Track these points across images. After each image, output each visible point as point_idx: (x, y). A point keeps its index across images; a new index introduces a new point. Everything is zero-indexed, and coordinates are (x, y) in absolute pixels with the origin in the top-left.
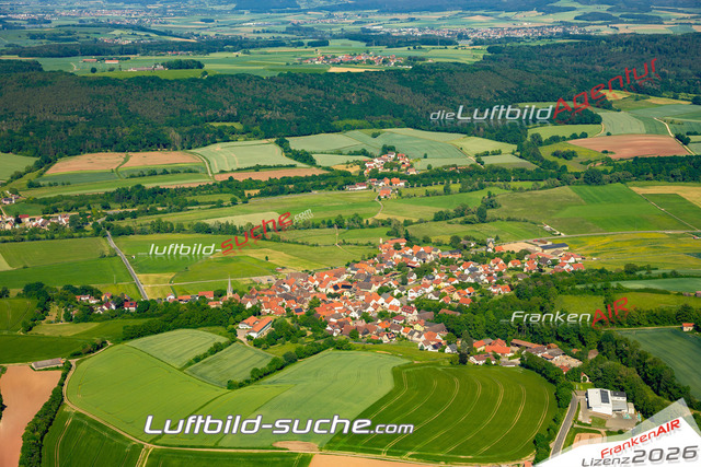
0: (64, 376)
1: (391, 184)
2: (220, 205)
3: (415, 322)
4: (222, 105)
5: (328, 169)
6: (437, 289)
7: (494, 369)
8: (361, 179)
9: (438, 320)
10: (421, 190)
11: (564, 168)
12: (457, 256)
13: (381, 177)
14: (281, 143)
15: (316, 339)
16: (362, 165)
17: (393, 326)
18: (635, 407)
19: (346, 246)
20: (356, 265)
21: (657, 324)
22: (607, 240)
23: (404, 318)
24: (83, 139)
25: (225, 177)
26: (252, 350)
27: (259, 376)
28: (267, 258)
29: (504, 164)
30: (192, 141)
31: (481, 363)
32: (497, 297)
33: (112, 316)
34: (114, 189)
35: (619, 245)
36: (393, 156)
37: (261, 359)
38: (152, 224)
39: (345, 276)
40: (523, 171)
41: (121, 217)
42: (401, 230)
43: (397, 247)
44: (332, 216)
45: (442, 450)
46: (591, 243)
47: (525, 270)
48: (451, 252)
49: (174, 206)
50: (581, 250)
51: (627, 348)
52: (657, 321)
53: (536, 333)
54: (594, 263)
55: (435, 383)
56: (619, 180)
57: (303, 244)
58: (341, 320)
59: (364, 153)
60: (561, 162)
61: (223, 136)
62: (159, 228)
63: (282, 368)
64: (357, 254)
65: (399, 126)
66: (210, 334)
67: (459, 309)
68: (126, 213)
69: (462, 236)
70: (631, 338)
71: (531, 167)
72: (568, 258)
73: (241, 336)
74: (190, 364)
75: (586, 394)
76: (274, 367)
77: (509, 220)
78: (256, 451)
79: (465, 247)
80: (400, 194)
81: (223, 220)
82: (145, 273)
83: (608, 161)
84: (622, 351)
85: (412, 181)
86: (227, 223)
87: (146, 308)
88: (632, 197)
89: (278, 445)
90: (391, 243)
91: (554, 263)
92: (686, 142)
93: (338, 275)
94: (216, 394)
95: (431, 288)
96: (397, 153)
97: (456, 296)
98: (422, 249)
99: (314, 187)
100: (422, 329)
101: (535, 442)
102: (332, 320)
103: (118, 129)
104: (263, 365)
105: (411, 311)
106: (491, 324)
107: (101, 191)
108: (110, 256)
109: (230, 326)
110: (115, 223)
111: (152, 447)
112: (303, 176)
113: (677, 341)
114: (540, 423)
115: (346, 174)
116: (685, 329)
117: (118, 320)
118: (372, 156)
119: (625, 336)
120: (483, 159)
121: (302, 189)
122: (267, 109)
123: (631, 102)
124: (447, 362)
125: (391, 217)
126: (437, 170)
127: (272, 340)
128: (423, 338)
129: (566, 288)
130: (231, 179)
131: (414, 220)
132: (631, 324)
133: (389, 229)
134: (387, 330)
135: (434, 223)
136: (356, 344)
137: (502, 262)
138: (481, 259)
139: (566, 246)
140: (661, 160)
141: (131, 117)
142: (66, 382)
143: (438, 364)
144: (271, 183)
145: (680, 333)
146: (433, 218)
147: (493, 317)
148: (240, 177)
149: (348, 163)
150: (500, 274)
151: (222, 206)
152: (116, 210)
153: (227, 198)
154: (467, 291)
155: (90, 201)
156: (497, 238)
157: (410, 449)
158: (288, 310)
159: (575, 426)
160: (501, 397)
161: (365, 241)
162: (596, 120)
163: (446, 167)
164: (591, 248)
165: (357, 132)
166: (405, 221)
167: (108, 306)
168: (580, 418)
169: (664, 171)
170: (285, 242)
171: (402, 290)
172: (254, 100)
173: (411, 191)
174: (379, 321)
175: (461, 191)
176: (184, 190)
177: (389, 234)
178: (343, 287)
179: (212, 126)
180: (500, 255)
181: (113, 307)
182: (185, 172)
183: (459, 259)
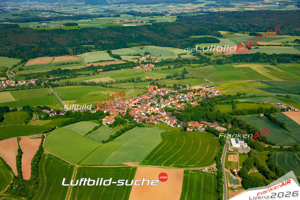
0: (42, 140)
1: (149, 66)
2: (89, 75)
3: (165, 116)
4: (87, 39)
5: (126, 61)
6: (171, 104)
7: (196, 132)
8: (138, 64)
9: (173, 115)
10: (160, 68)
11: (209, 59)
12: (176, 91)
13: (145, 64)
14: (109, 52)
15: (131, 123)
16: (138, 59)
17: (158, 118)
18: (248, 144)
19: (136, 89)
20: (141, 96)
21: (251, 114)
22: (227, 84)
23: (161, 114)
24: (38, 52)
25: (90, 65)
26: (109, 129)
27: (112, 138)
28: (108, 94)
29: (188, 58)
30: (77, 52)
31: (191, 130)
32: (193, 106)
33: (56, 117)
34: (50, 70)
35: (232, 86)
36: (149, 56)
37: (112, 132)
38: (66, 83)
39: (138, 100)
40: (195, 60)
41: (54, 80)
42: (155, 82)
43: (155, 89)
44: (130, 78)
45: (183, 163)
46: (222, 85)
47: (201, 96)
48: (174, 90)
49: (72, 76)
50: (219, 88)
51: (242, 123)
52: (251, 113)
53: (209, 119)
54: (225, 92)
55: (177, 139)
56: (228, 63)
57: (120, 88)
58: (139, 116)
59: (139, 55)
60: (208, 57)
61: (88, 50)
62: (68, 84)
63: (120, 135)
64: (141, 91)
65: (150, 45)
66: (93, 123)
67: (181, 111)
68: (56, 79)
69: (177, 84)
70: (243, 120)
71: (198, 59)
72: (215, 91)
73: (104, 123)
74: (87, 134)
75: (230, 141)
76: (118, 134)
77: (192, 78)
78: (116, 166)
79: (179, 88)
80: (153, 69)
81: (91, 81)
82: (65, 100)
83: (224, 56)
84: (240, 124)
85: (156, 64)
86: (93, 81)
87: (69, 114)
88: (234, 69)
89: (124, 164)
90: (152, 87)
91: (211, 93)
92: (250, 49)
93: (135, 100)
94: (99, 145)
95: (169, 103)
96: (150, 55)
97: (179, 106)
98: (164, 89)
99: (122, 68)
100: (168, 119)
101: (215, 159)
102: (136, 116)
103: (50, 48)
104: (114, 134)
105: (163, 112)
106: (193, 116)
107: (46, 71)
108: (51, 95)
109: (100, 120)
110: (52, 82)
111: (78, 166)
112: (118, 64)
113: (259, 120)
114: (216, 152)
115: (133, 63)
116: (261, 116)
117: (59, 119)
118: (141, 56)
119: (241, 119)
120: (181, 56)
121: (118, 68)
122: (103, 40)
123: (229, 35)
124: (179, 130)
125: (151, 78)
126: (165, 60)
127: (115, 124)
128: (169, 122)
129: (218, 102)
130: (92, 65)
131: (159, 79)
132: (242, 114)
133: (151, 82)
134: (155, 119)
135: (166, 80)
136: (145, 125)
137: (192, 93)
138: (185, 92)
139: (214, 87)
140: (242, 55)
141: (54, 44)
142: (43, 143)
143: (176, 131)
144: (106, 66)
145: (259, 117)
146: (165, 77)
147: (193, 113)
148: (96, 65)
149: (133, 59)
150: (193, 98)
151: (90, 75)
152: (52, 78)
153: (91, 72)
154: (182, 104)
155: (42, 75)
156: (189, 85)
157: (172, 164)
158: (119, 113)
159: (228, 152)
160: (200, 143)
161: (143, 87)
162: (218, 42)
163: (168, 59)
164: (223, 87)
165: (135, 47)
166: (156, 79)
167: (54, 114)
168: (229, 149)
169: (244, 59)
170: (114, 88)
171: (159, 104)
172: (98, 36)
173: (156, 68)
174: (152, 116)
175: (174, 68)
176: (75, 70)
177: (151, 84)
178: (138, 104)
179: (84, 47)
180: (191, 91)
181: (56, 114)
182: (75, 63)
183: (177, 92)
